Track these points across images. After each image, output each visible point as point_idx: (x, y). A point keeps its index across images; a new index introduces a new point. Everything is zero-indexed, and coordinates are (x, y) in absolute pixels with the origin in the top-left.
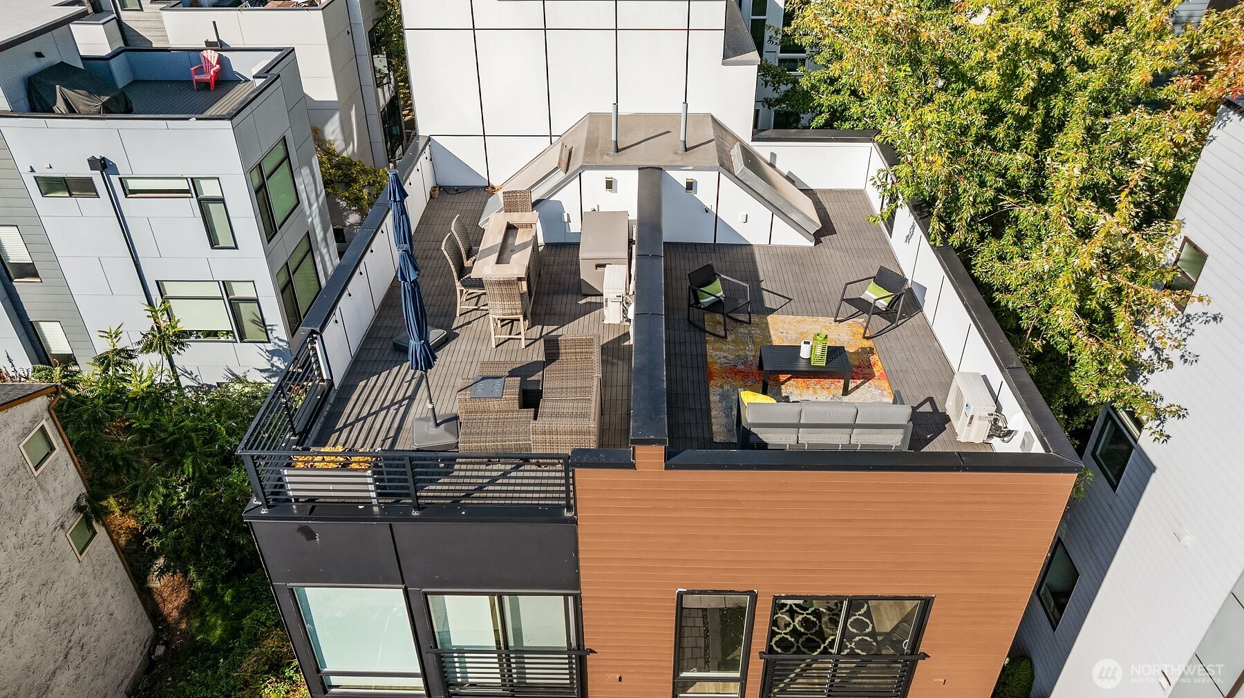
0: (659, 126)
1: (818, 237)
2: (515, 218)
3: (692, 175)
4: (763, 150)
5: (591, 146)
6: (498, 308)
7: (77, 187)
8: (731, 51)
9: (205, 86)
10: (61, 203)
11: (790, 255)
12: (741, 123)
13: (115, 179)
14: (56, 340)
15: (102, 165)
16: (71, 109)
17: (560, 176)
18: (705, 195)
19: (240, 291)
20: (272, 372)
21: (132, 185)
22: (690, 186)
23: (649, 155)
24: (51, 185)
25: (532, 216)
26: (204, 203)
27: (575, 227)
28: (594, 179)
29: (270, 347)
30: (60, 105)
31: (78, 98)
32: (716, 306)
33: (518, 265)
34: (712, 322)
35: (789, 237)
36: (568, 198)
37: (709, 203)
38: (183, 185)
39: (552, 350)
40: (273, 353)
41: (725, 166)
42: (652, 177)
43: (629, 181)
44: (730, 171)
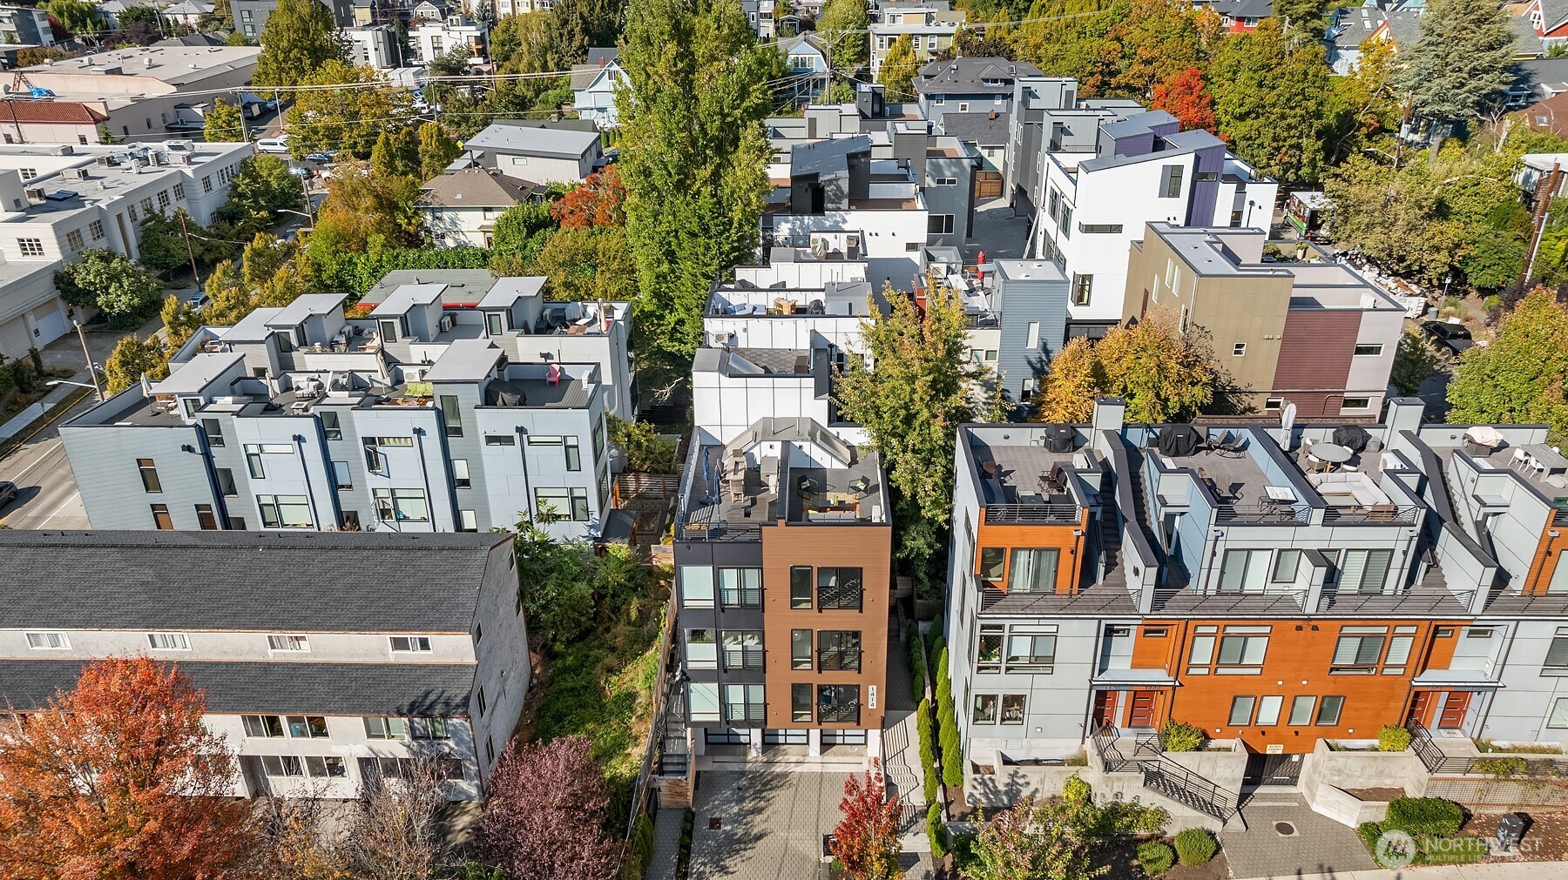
0: (790, 423)
1: (850, 465)
2: (738, 459)
3: (801, 443)
4: (833, 431)
5: (764, 432)
6: (733, 490)
7: (507, 440)
8: (817, 394)
9: (552, 383)
10: (496, 448)
11: (839, 471)
12: (823, 420)
13: (525, 436)
14: (469, 521)
15: (521, 430)
16: (505, 404)
17: (753, 443)
18: (806, 450)
19: (577, 493)
20: (588, 538)
21: (532, 439)
22: (800, 447)
23: (785, 436)
24: (491, 440)
25: (744, 458)
26: (567, 447)
27: (758, 462)
28: (765, 445)
29: (590, 523)
30: (500, 401)
31: (507, 397)
32: (807, 489)
33: (741, 475)
34: (806, 495)
35: (838, 465)
36: (756, 451)
37: (808, 453)
38: (559, 439)
39: (754, 502)
40: (591, 527)
41: (814, 440)
42: (786, 445)
43: (778, 445)
44: (815, 442)
